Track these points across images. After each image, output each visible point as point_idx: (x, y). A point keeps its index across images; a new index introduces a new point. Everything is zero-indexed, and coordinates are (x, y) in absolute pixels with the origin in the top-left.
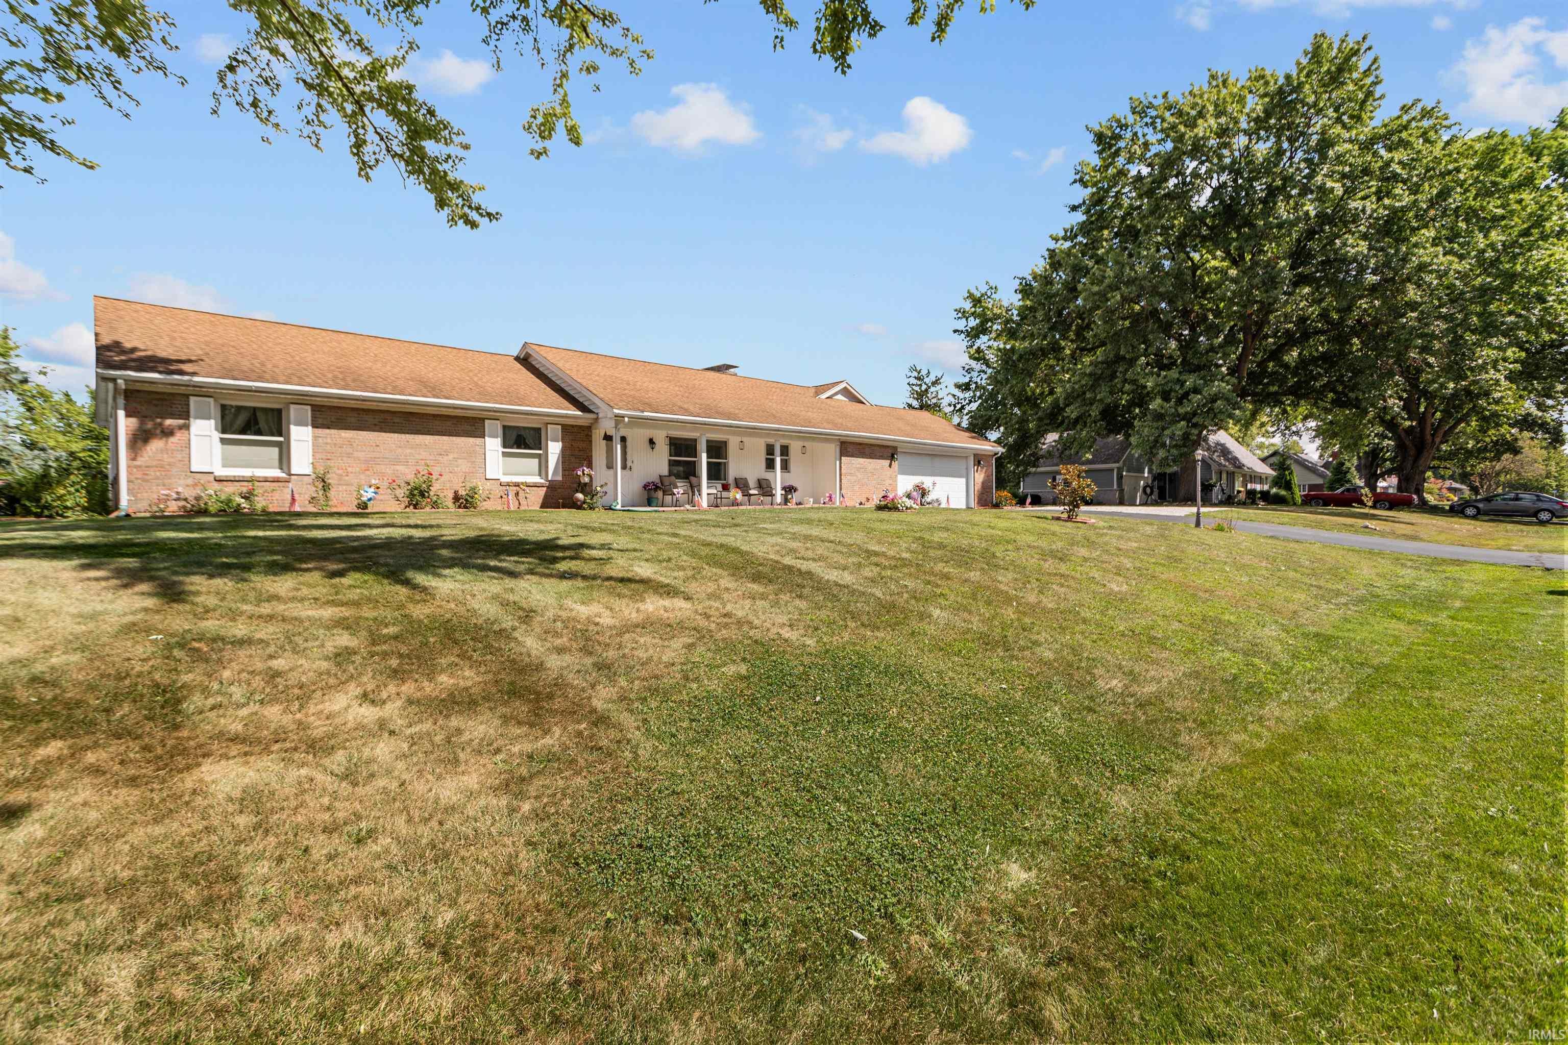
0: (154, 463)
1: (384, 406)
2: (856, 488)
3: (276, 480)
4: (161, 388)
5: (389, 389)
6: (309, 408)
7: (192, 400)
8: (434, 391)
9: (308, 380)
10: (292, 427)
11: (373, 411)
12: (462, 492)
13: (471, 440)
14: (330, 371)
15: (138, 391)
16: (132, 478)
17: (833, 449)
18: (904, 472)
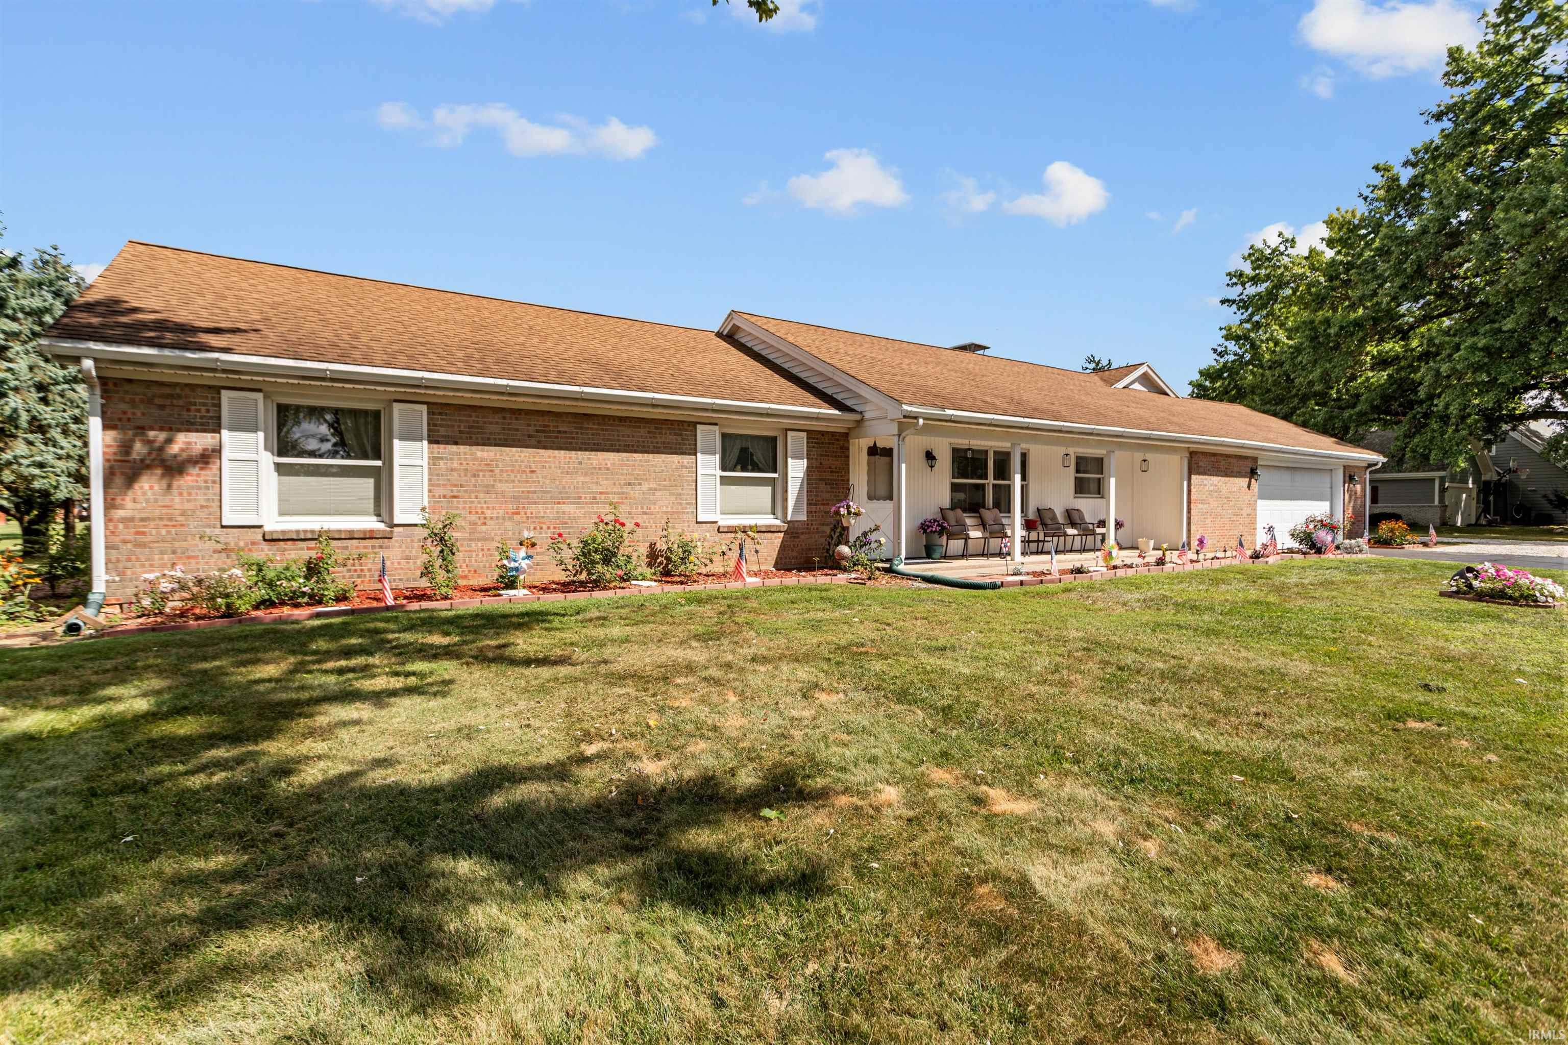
0: (157, 512)
1: (544, 404)
2: (1208, 521)
3: (369, 536)
4: (168, 376)
5: (553, 375)
6: (424, 408)
7: (225, 395)
8: (620, 378)
9: (423, 361)
10: (396, 443)
11: (528, 412)
12: (661, 546)
13: (676, 458)
14: (460, 348)
15: (130, 381)
16: (116, 540)
17: (1177, 463)
18: (1267, 495)
